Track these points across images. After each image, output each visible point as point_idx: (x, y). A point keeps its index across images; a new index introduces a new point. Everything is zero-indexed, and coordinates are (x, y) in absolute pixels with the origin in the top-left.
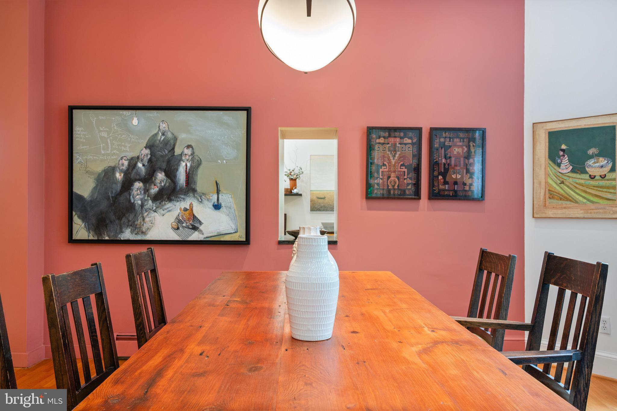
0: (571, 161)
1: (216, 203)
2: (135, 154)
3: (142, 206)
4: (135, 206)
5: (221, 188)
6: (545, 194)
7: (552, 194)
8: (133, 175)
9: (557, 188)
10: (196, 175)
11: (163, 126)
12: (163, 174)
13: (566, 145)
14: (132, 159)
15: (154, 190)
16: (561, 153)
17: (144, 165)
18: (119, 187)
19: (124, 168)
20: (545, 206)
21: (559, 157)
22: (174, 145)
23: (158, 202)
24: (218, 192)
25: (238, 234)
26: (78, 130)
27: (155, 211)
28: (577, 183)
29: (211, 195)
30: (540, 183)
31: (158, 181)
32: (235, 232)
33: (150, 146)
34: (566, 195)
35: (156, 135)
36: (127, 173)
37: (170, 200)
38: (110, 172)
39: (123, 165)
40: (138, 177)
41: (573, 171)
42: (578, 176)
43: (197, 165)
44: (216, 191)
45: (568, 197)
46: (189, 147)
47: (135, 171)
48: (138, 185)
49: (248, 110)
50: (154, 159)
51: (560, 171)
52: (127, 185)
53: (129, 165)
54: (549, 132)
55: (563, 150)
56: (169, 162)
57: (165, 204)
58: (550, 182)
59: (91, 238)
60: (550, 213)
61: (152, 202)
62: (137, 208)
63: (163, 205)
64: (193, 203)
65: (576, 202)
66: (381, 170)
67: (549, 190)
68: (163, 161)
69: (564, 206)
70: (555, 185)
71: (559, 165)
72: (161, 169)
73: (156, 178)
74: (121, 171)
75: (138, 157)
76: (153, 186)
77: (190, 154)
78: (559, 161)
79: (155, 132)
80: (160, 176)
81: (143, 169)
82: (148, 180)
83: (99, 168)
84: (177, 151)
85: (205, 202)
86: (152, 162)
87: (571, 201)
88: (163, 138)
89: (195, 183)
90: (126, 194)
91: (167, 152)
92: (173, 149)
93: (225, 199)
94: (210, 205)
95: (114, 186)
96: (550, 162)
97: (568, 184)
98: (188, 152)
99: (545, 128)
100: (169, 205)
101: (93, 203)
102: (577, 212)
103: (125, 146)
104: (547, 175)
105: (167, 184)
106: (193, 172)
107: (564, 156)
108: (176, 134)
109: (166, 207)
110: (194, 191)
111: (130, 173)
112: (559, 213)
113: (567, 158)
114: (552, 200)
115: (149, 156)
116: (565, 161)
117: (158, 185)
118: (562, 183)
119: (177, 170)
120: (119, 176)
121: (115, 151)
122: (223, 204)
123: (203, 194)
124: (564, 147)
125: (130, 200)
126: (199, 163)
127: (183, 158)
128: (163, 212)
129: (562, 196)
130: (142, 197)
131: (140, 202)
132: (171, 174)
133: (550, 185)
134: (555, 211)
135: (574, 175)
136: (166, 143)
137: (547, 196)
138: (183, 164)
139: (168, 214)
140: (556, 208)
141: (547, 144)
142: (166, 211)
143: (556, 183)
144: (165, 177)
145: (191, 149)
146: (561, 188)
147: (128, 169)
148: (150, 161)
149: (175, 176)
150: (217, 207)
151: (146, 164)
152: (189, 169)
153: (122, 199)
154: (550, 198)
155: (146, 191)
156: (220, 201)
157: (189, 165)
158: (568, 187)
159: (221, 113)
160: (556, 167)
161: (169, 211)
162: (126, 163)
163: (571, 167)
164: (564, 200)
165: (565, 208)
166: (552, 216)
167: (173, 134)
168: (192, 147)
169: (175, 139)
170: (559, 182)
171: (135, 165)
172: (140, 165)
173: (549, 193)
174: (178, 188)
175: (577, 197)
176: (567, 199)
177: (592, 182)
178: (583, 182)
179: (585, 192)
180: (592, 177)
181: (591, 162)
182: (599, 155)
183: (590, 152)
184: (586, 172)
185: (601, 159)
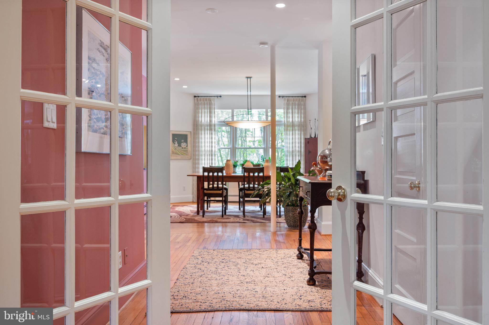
0: (178, 143)
7: (173, 153)
13: (177, 138)
16: (175, 140)
34: (176, 153)
41: (178, 146)
51: (175, 146)
54: (172, 134)
55: (176, 140)
65: (179, 155)
70: (174, 150)
71: (175, 144)
78: (175, 143)
102: (179, 157)
112: (175, 158)
116: (176, 143)
118: (176, 149)
124: (176, 139)
133: (172, 150)
135: (178, 147)
137: (172, 152)
140: (174, 156)
141: (172, 137)
158: (177, 150)
165: (176, 156)
175: (179, 153)
176: (177, 154)
177: (182, 149)
178: (180, 149)
179: (181, 152)
180: (183, 148)
181: (182, 144)
182: (184, 142)
183: (182, 141)
184: (181, 146)
185: (185, 143)
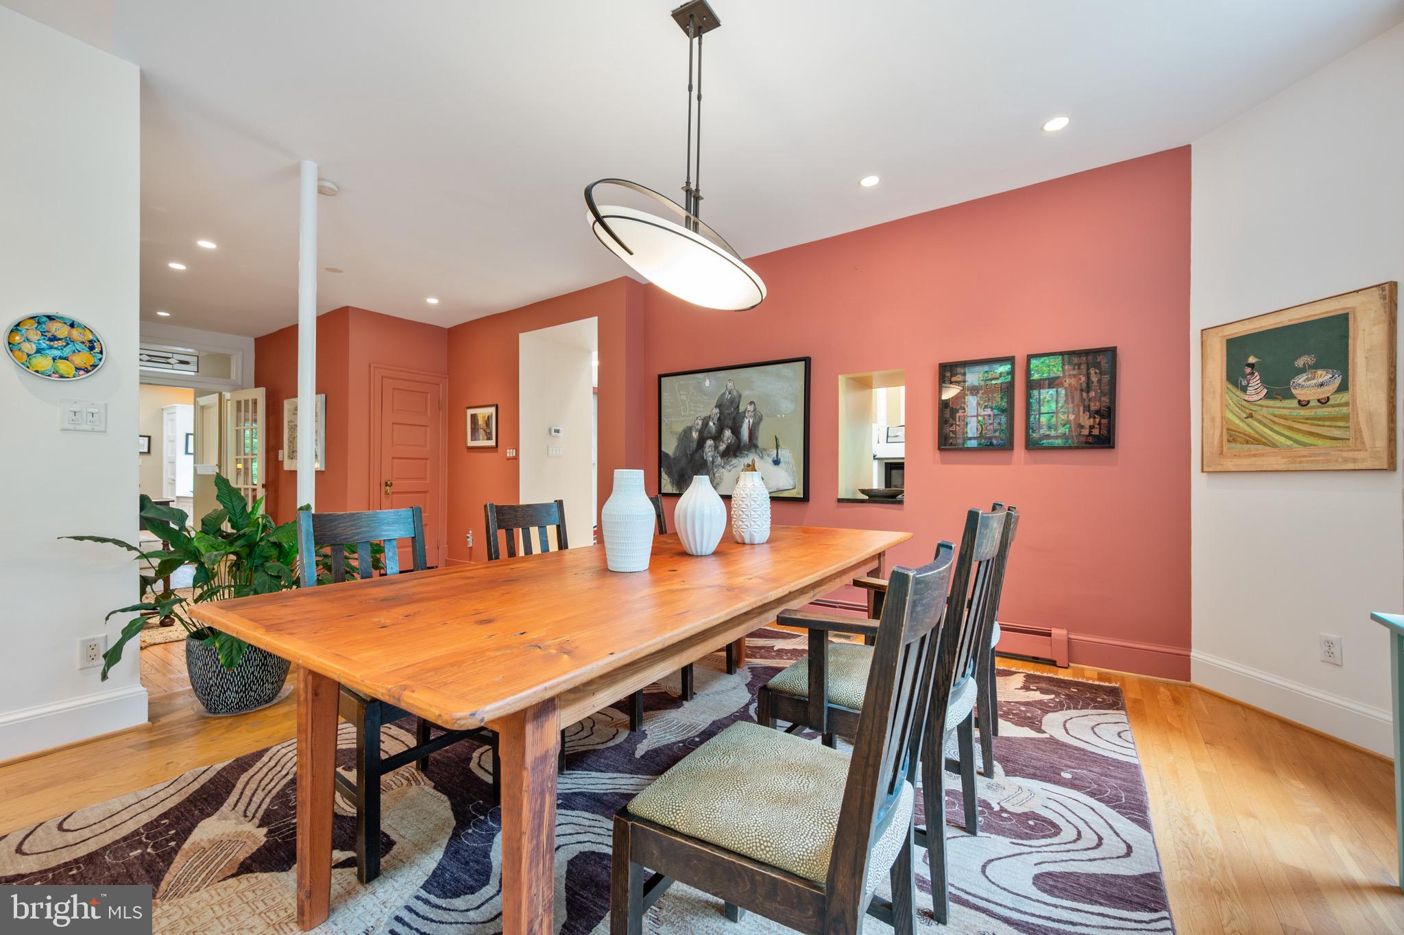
0: (1263, 381)
1: (775, 459)
2: (706, 414)
3: (713, 462)
4: (707, 462)
5: (781, 443)
6: (1221, 436)
7: (1232, 436)
8: (706, 434)
9: (1242, 425)
10: (758, 430)
11: (730, 385)
12: (730, 431)
13: (1256, 356)
14: (705, 418)
15: (722, 447)
16: (1248, 370)
17: (714, 424)
18: (694, 445)
19: (699, 427)
20: (1221, 453)
21: (1244, 377)
22: (739, 402)
23: (725, 458)
24: (777, 448)
25: (796, 490)
26: (665, 396)
27: (723, 468)
28: (1275, 416)
29: (771, 450)
30: (1213, 420)
31: (725, 439)
32: (793, 488)
33: (719, 406)
34: (1257, 436)
35: (724, 394)
36: (701, 432)
37: (735, 456)
38: (688, 431)
39: (698, 424)
40: (709, 435)
41: (1267, 396)
42: (1277, 403)
43: (758, 420)
44: (775, 446)
45: (1260, 438)
46: (751, 403)
47: (707, 429)
48: (710, 442)
49: (807, 361)
50: (722, 417)
51: (1246, 398)
52: (701, 443)
53: (702, 424)
54: (1227, 340)
55: (1252, 366)
56: (734, 419)
57: (731, 461)
58: (1230, 416)
59: (674, 492)
60: (1229, 465)
61: (721, 459)
62: (709, 464)
63: (729, 462)
64: (755, 459)
65: (1273, 445)
66: (958, 415)
67: (1228, 429)
68: (730, 419)
69: (1253, 453)
70: (1237, 421)
71: (1244, 389)
72: (728, 426)
73: (724, 435)
74: (697, 430)
75: (710, 417)
76: (721, 444)
77: (752, 410)
79: (723, 391)
80: (728, 433)
81: (714, 427)
82: (717, 437)
83: (680, 429)
84: (742, 409)
85: (766, 457)
86: (720, 421)
87: (1264, 444)
88: (730, 396)
89: (757, 439)
90: (700, 451)
91: (733, 409)
92: (738, 406)
93: (785, 454)
94: (770, 460)
95: (691, 444)
96: (1230, 386)
97: (1259, 417)
98: (751, 408)
99: (1220, 334)
100: (734, 461)
101: (676, 460)
102: (1276, 461)
103: (699, 408)
104: (1225, 406)
105: (733, 441)
106: (755, 428)
107: (1253, 374)
108: (740, 392)
109: (732, 463)
110: (756, 446)
111: (703, 432)
112: (1245, 463)
113: (1258, 377)
114: (1233, 445)
115: (718, 415)
116: (1255, 381)
117: (726, 442)
118: (1250, 416)
119: (741, 427)
120: (695, 435)
121: (692, 413)
122: (782, 460)
123: (764, 449)
124: (1252, 360)
125: (703, 457)
126: (761, 419)
127: (747, 415)
128: (729, 468)
129: (1250, 437)
130: (712, 453)
131: (711, 459)
132: (736, 431)
133: (1228, 421)
134: (1237, 461)
135: (1271, 403)
136: (732, 401)
137: (1225, 438)
138: (747, 421)
139: (734, 469)
140: (1239, 456)
141: (1225, 358)
142: (732, 467)
143: (1239, 418)
144: (731, 435)
145: (753, 405)
146: (1248, 425)
147: (702, 429)
148: (719, 419)
149: (740, 433)
150: (776, 462)
151: (716, 422)
152: (752, 426)
153: (697, 456)
154: (1229, 441)
155: (716, 447)
156: (779, 456)
157: (751, 421)
158: (1260, 422)
159: (780, 366)
160: (1239, 393)
161: (735, 467)
162: (700, 422)
163: (1265, 391)
164: (1252, 443)
165: (1254, 455)
166: (1233, 469)
167: (738, 392)
168: (754, 403)
169: (740, 396)
170: (1245, 415)
171: (708, 423)
172: (711, 424)
173: (1228, 433)
174: (742, 444)
175: (1277, 437)
176: (1258, 442)
177: (1304, 412)
178: (1286, 412)
179: (1291, 428)
180: (1303, 404)
181: (1301, 380)
182: (1316, 366)
183: (1300, 363)
184: (1292, 397)
185: (1320, 372)
